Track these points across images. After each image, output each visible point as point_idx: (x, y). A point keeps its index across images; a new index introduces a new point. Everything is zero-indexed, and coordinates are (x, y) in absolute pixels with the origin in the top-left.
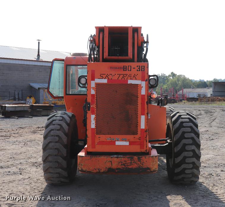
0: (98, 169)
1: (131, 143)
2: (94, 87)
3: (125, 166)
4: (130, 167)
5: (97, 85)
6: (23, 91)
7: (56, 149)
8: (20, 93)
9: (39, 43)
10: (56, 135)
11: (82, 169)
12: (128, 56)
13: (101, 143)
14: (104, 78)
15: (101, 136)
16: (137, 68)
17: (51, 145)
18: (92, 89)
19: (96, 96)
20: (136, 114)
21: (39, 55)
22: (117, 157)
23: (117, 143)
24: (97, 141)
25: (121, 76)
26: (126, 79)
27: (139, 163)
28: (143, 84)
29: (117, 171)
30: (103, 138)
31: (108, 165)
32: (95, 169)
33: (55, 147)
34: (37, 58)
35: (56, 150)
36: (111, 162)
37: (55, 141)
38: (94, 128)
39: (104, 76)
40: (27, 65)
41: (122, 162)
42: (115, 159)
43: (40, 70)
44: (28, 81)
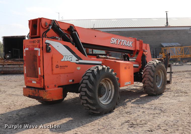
1: (37, 82)
5: (26, 51)
6: (156, 49)
8: (154, 50)
9: (167, 14)
14: (28, 47)
15: (28, 78)
16: (37, 41)
19: (25, 57)
20: (37, 67)
21: (167, 22)
26: (34, 48)
27: (38, 93)
28: (39, 50)
34: (166, 25)
38: (26, 73)
40: (158, 30)
43: (169, 33)
44: (160, 42)
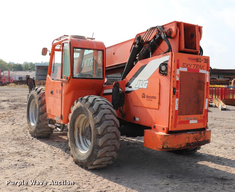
0: (180, 145)
1: (199, 121)
2: (179, 74)
3: (197, 140)
4: (199, 141)
5: (181, 72)
7: (113, 132)
10: (111, 119)
11: (167, 147)
12: (196, 50)
13: (182, 122)
14: (185, 67)
15: (181, 116)
16: (204, 60)
17: (109, 129)
18: (177, 76)
19: (179, 83)
20: (203, 97)
22: (193, 133)
23: (191, 122)
24: (178, 121)
25: (196, 66)
26: (198, 69)
27: (204, 136)
28: (207, 73)
29: (192, 145)
30: (183, 118)
31: (187, 141)
32: (178, 145)
33: (113, 131)
35: (114, 134)
36: (189, 137)
37: (112, 125)
38: (177, 109)
39: (185, 65)
41: (195, 137)
42: (191, 135)
